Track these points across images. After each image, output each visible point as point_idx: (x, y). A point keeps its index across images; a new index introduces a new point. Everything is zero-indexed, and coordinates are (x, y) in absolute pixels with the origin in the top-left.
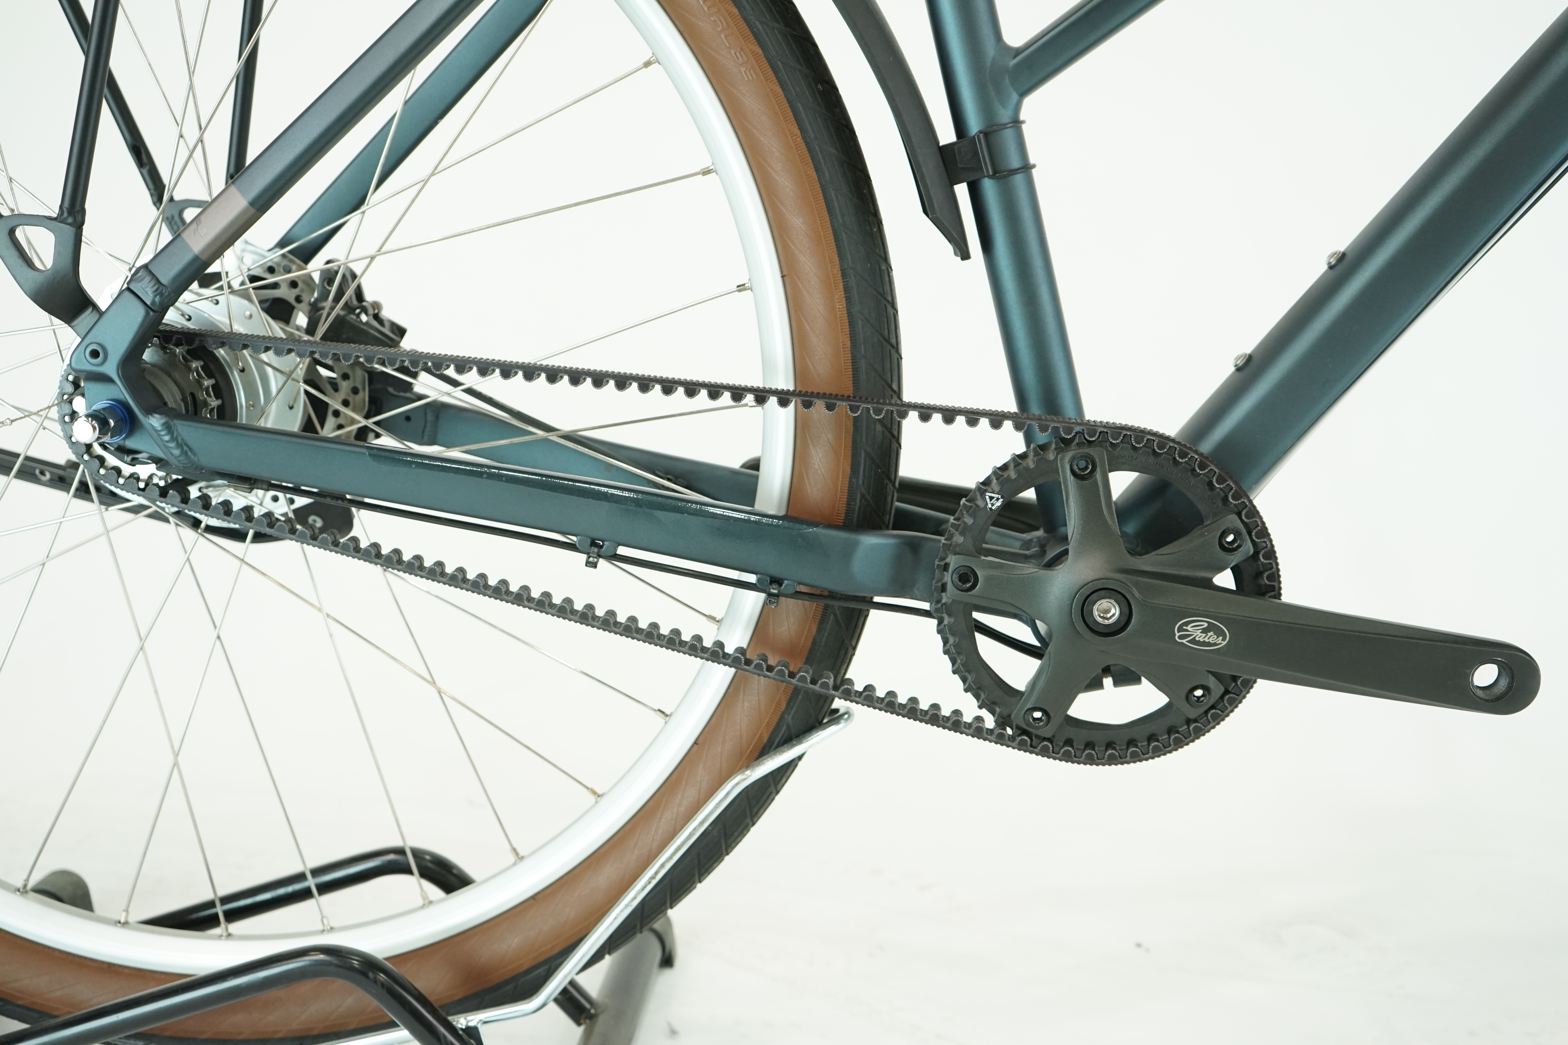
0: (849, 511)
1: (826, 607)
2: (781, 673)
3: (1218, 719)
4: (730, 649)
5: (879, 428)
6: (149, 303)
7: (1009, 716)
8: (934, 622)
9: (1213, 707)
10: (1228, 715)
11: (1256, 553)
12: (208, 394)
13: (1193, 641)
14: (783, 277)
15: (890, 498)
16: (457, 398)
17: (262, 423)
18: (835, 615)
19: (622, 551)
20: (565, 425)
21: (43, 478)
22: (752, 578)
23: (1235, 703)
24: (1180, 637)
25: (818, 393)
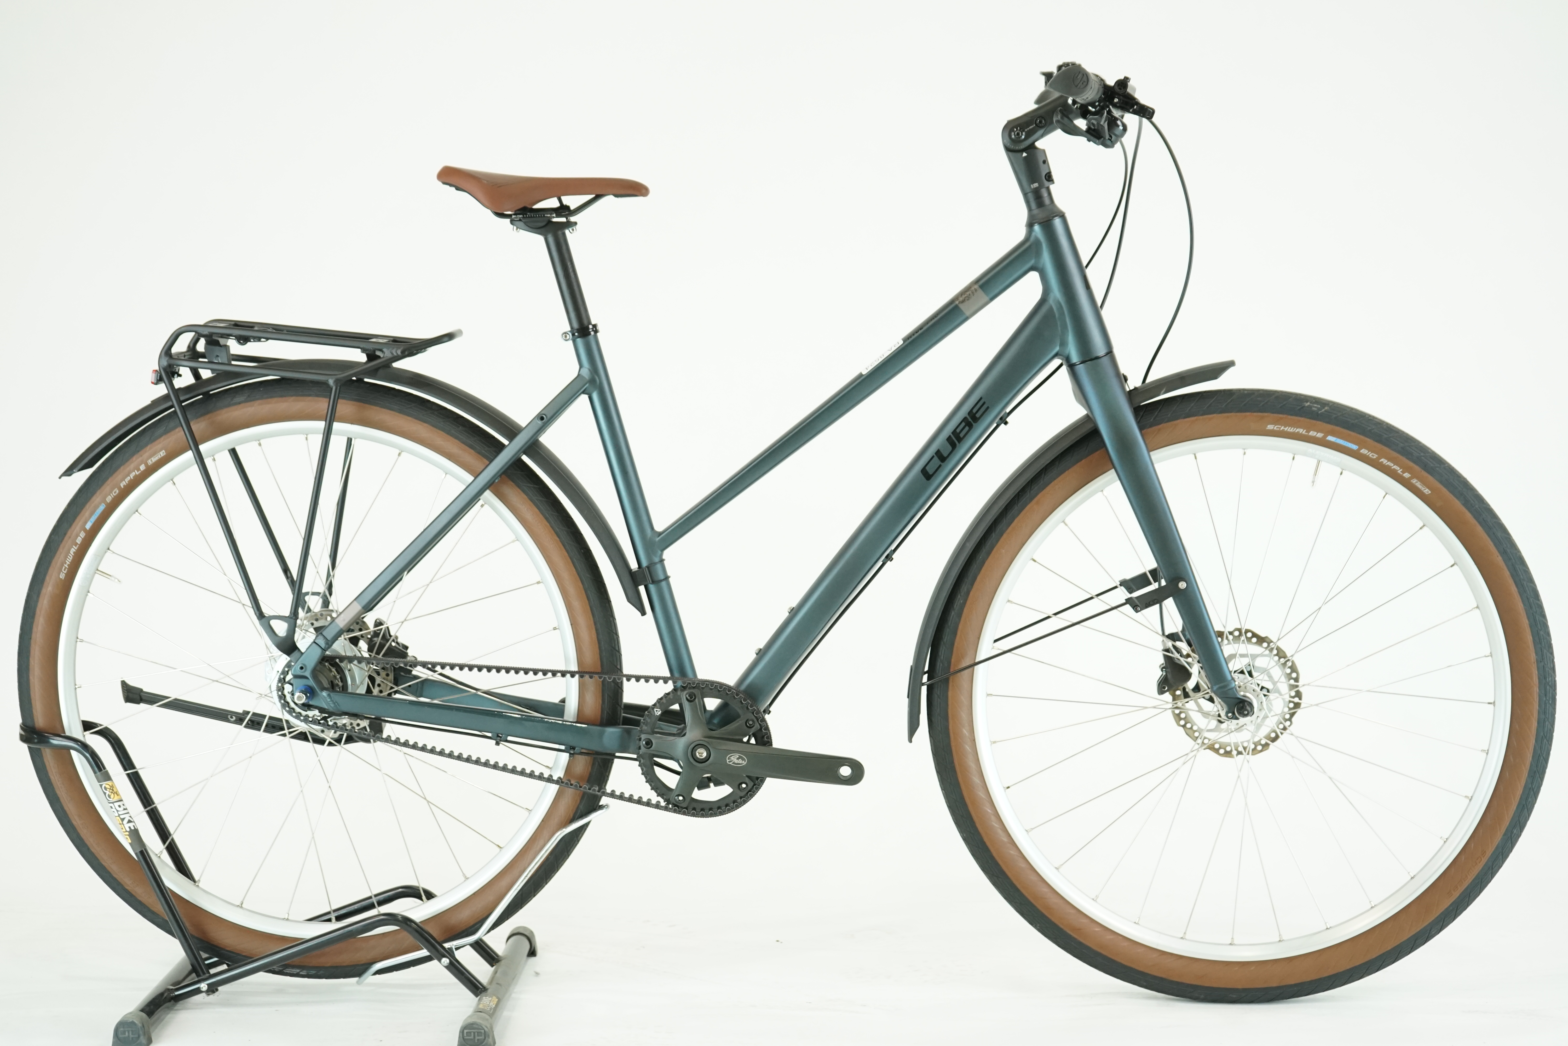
0: (602, 718)
1: (595, 759)
2: (576, 786)
3: (752, 796)
4: (555, 778)
5: (613, 684)
6: (323, 648)
7: (669, 799)
8: (638, 763)
9: (750, 791)
10: (756, 794)
11: (761, 729)
12: (338, 681)
13: (734, 763)
14: (571, 625)
15: (619, 713)
16: (436, 677)
17: (358, 692)
18: (598, 762)
19: (509, 738)
20: (485, 688)
21: (232, 720)
22: (563, 747)
23: (758, 789)
24: (729, 762)
25: (587, 672)
